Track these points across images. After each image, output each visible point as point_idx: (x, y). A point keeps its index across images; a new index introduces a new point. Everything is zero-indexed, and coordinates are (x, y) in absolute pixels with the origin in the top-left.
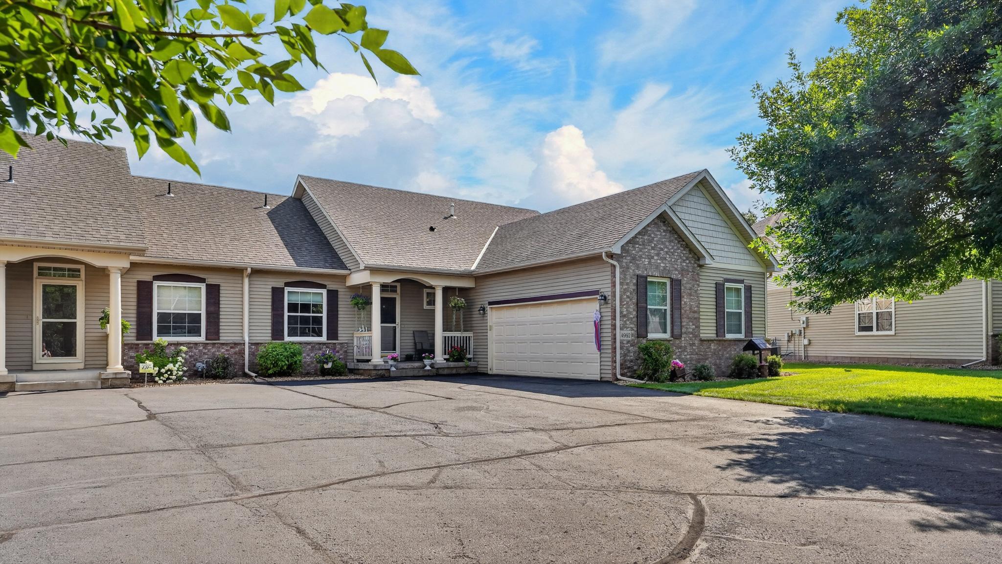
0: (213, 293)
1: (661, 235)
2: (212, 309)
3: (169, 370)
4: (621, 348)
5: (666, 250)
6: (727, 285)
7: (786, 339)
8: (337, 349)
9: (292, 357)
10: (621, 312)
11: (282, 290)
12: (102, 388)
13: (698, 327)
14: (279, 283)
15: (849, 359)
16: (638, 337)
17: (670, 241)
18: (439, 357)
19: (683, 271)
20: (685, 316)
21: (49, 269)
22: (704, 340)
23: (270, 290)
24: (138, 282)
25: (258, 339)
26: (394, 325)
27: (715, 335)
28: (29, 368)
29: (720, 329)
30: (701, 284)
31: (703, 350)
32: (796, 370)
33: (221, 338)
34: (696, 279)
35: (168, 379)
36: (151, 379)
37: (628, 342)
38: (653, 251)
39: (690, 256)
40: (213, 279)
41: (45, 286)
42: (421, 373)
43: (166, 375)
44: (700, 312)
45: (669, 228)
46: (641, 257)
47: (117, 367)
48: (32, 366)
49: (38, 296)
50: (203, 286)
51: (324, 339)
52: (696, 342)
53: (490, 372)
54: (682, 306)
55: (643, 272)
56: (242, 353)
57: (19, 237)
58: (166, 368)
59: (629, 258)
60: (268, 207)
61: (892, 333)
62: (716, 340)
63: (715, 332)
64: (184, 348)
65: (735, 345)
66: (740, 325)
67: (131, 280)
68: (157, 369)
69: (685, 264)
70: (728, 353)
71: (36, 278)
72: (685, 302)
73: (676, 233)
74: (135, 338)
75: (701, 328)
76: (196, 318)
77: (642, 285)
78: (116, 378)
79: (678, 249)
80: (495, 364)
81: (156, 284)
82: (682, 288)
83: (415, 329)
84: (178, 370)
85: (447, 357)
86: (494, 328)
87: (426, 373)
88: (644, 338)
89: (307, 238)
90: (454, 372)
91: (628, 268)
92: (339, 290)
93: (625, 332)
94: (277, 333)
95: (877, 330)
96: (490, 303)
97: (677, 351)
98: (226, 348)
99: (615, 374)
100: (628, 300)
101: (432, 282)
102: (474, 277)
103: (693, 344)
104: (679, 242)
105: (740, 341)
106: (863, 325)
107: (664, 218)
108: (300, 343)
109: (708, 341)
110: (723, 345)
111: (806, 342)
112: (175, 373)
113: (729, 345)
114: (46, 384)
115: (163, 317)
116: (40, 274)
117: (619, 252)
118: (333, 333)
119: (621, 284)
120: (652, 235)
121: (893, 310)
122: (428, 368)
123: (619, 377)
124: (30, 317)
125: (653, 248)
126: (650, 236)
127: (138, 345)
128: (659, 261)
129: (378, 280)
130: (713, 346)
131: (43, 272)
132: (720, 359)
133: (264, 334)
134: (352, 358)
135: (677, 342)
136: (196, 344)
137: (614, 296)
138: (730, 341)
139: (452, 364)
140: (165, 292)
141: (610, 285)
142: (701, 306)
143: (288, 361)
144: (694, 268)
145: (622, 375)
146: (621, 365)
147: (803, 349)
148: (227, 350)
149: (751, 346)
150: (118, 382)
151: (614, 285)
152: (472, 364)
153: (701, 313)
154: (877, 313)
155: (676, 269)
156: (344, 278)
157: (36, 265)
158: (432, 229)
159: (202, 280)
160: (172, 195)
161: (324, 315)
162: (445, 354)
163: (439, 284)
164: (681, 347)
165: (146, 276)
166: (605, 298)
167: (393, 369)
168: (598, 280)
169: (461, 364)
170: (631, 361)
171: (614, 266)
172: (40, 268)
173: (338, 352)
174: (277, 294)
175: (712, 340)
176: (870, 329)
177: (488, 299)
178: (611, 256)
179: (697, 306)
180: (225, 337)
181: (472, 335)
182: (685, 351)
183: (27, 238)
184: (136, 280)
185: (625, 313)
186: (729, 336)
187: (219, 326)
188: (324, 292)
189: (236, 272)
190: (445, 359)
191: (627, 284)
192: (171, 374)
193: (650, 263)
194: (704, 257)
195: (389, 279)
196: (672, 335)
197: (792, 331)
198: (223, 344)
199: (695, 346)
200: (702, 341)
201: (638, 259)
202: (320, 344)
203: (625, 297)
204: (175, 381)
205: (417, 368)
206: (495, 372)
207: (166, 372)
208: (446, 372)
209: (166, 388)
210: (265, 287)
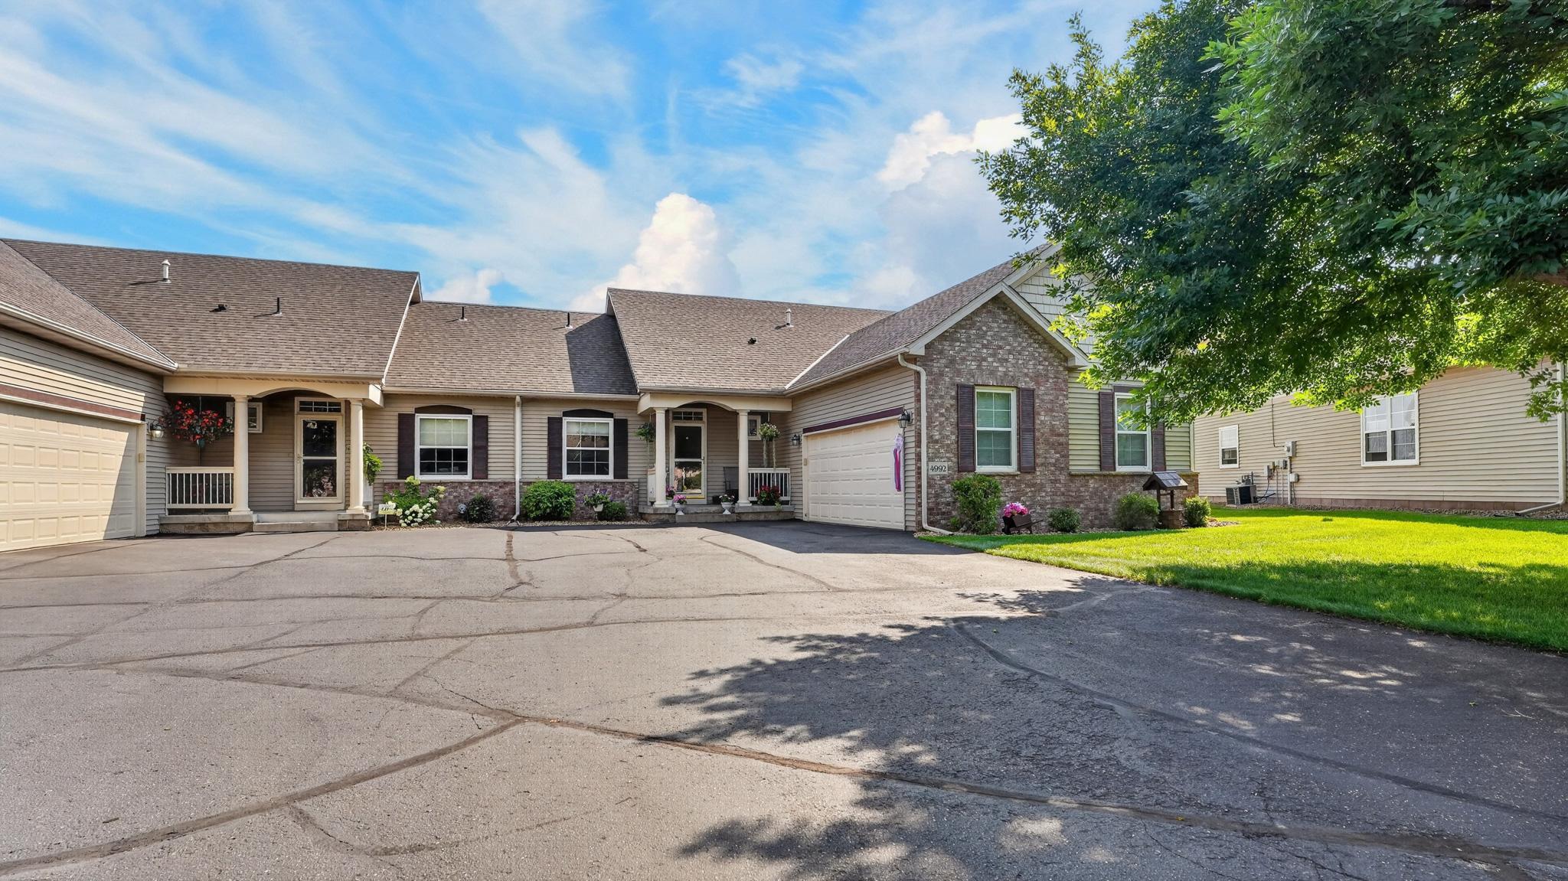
0: (481, 426)
1: (999, 327)
2: (480, 443)
3: (414, 512)
4: (929, 486)
5: (1008, 347)
6: (1118, 395)
7: (1266, 473)
8: (626, 489)
9: (557, 498)
10: (930, 437)
11: (560, 420)
12: (339, 531)
13: (1066, 456)
14: (556, 413)
15: (1353, 502)
16: (959, 471)
17: (1016, 336)
18: (744, 500)
19: (1037, 378)
20: (1041, 440)
21: (310, 403)
22: (1076, 475)
23: (546, 421)
24: (400, 415)
25: (531, 477)
26: (699, 460)
27: (1097, 468)
28: (291, 508)
29: (1106, 459)
30: (1070, 395)
31: (1075, 490)
32: (1228, 519)
33: (489, 477)
34: (1062, 389)
35: (413, 521)
36: (393, 521)
37: (943, 478)
38: (985, 351)
39: (1051, 355)
40: (480, 410)
41: (305, 423)
42: (717, 519)
43: (410, 518)
44: (1067, 435)
45: (1013, 318)
46: (964, 359)
47: (357, 507)
48: (294, 505)
49: (299, 434)
50: (469, 418)
51: (610, 477)
52: (1062, 478)
53: (805, 519)
54: (1037, 427)
55: (968, 379)
56: (512, 493)
57: (254, 370)
58: (411, 510)
59: (943, 361)
60: (571, 327)
61: (1416, 462)
62: (1097, 475)
63: (1098, 463)
64: (441, 488)
65: (1133, 482)
66: (1144, 454)
67: (392, 413)
68: (400, 510)
69: (1041, 367)
70: (1119, 493)
71: (298, 414)
72: (1042, 421)
73: (1026, 323)
74: (396, 477)
75: (1071, 457)
76: (461, 454)
77: (965, 397)
78: (354, 520)
79: (1030, 345)
80: (812, 509)
81: (419, 417)
82: (1037, 401)
83: (725, 465)
84: (425, 512)
85: (755, 499)
86: (811, 462)
87: (724, 519)
88: (969, 472)
89: (603, 361)
90: (762, 517)
91: (941, 374)
92: (629, 419)
93: (937, 463)
94: (554, 470)
95: (1394, 458)
96: (806, 430)
97: (1028, 490)
98: (494, 487)
99: (919, 523)
100: (943, 419)
101: (732, 405)
102: (789, 398)
103: (1056, 481)
104: (1030, 337)
105: (1141, 475)
106: (1372, 450)
107: (1004, 303)
108: (581, 482)
109: (1084, 476)
110: (1110, 481)
111: (1292, 478)
112: (420, 515)
113: (1123, 482)
114: (282, 525)
115: (426, 454)
116: (301, 409)
117: (922, 352)
118: (621, 471)
119: (929, 397)
120: (984, 328)
121: (1416, 427)
122: (727, 512)
123: (925, 525)
124: (291, 455)
125: (984, 346)
126: (980, 329)
127: (398, 484)
128: (995, 364)
129: (661, 405)
130: (1092, 484)
131: (305, 407)
132: (1106, 502)
133: (539, 472)
134: (645, 499)
135: (1029, 477)
136: (461, 483)
137: (919, 414)
138: (1123, 476)
139: (758, 508)
140: (428, 426)
141: (913, 400)
142: (1070, 427)
143: (551, 503)
144: (1057, 372)
145: (930, 523)
146: (929, 509)
147: (1289, 489)
148: (496, 490)
149: (1153, 483)
150: (355, 524)
151: (918, 400)
152: (786, 508)
153: (1070, 437)
154: (1394, 432)
155: (1026, 375)
156: (636, 404)
157: (298, 400)
158: (752, 342)
159: (469, 412)
160: (465, 320)
161: (611, 449)
162: (752, 496)
163: (743, 408)
164: (1034, 485)
165: (408, 408)
166: (908, 419)
167: (680, 513)
168: (897, 393)
169: (771, 508)
170: (948, 504)
171: (918, 373)
172: (302, 403)
173: (627, 493)
174: (554, 426)
175: (1092, 476)
176: (1382, 456)
177: (802, 426)
178: (913, 359)
179: (1063, 427)
180: (493, 476)
181: (789, 472)
182: (1040, 490)
183: (264, 371)
184: (397, 414)
185: (937, 437)
186: (1121, 469)
187: (487, 462)
188: (611, 421)
189: (505, 401)
190: (751, 502)
191: (941, 397)
192: (416, 517)
193: (979, 366)
194: (1073, 356)
195: (675, 404)
196: (1019, 469)
197: (1274, 463)
198: (491, 483)
199: (1060, 483)
200: (1073, 476)
201: (959, 361)
202: (605, 483)
203: (937, 415)
204: (420, 524)
205: (714, 512)
206: (811, 518)
207: (411, 515)
208: (750, 517)
209: (408, 531)
210: (540, 418)
